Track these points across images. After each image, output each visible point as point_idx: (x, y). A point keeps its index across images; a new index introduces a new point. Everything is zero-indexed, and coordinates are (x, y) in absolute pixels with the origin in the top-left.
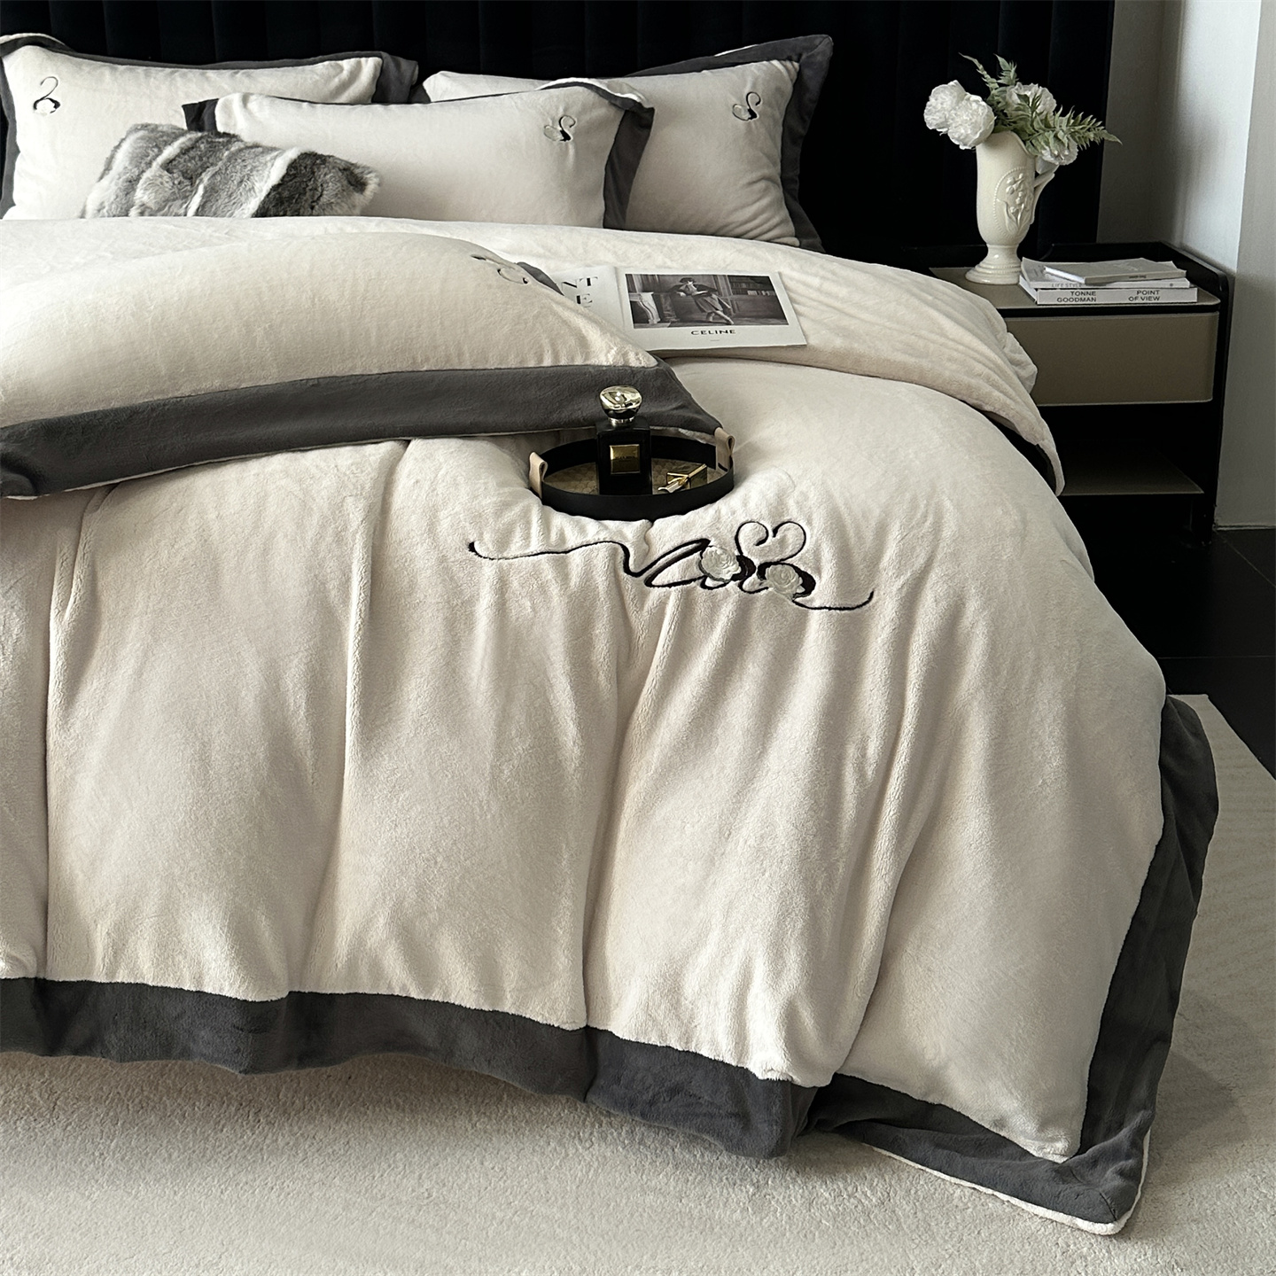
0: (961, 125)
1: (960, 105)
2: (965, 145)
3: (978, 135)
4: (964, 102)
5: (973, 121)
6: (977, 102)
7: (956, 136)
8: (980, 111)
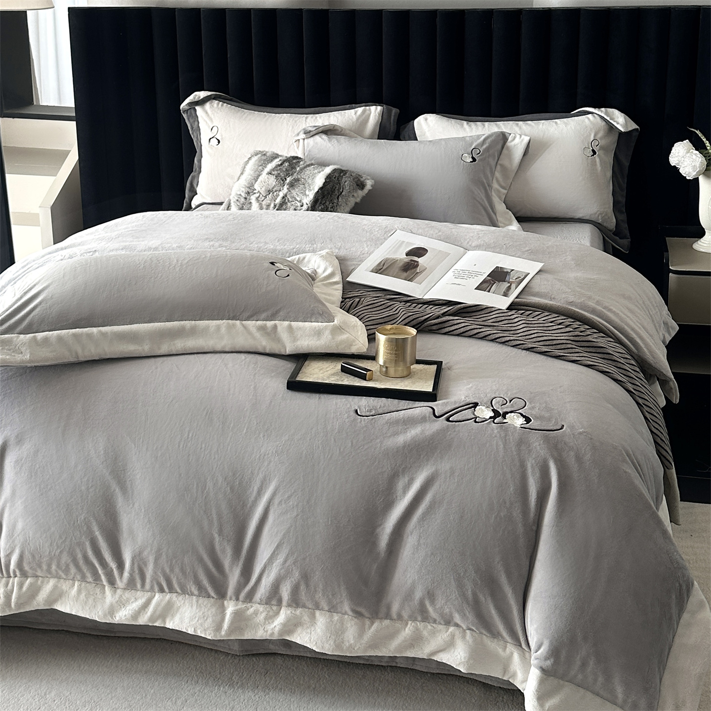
1: (687, 155)
2: (688, 176)
3: (695, 173)
4: (689, 155)
5: (693, 165)
6: (696, 154)
7: (684, 172)
8: (697, 160)
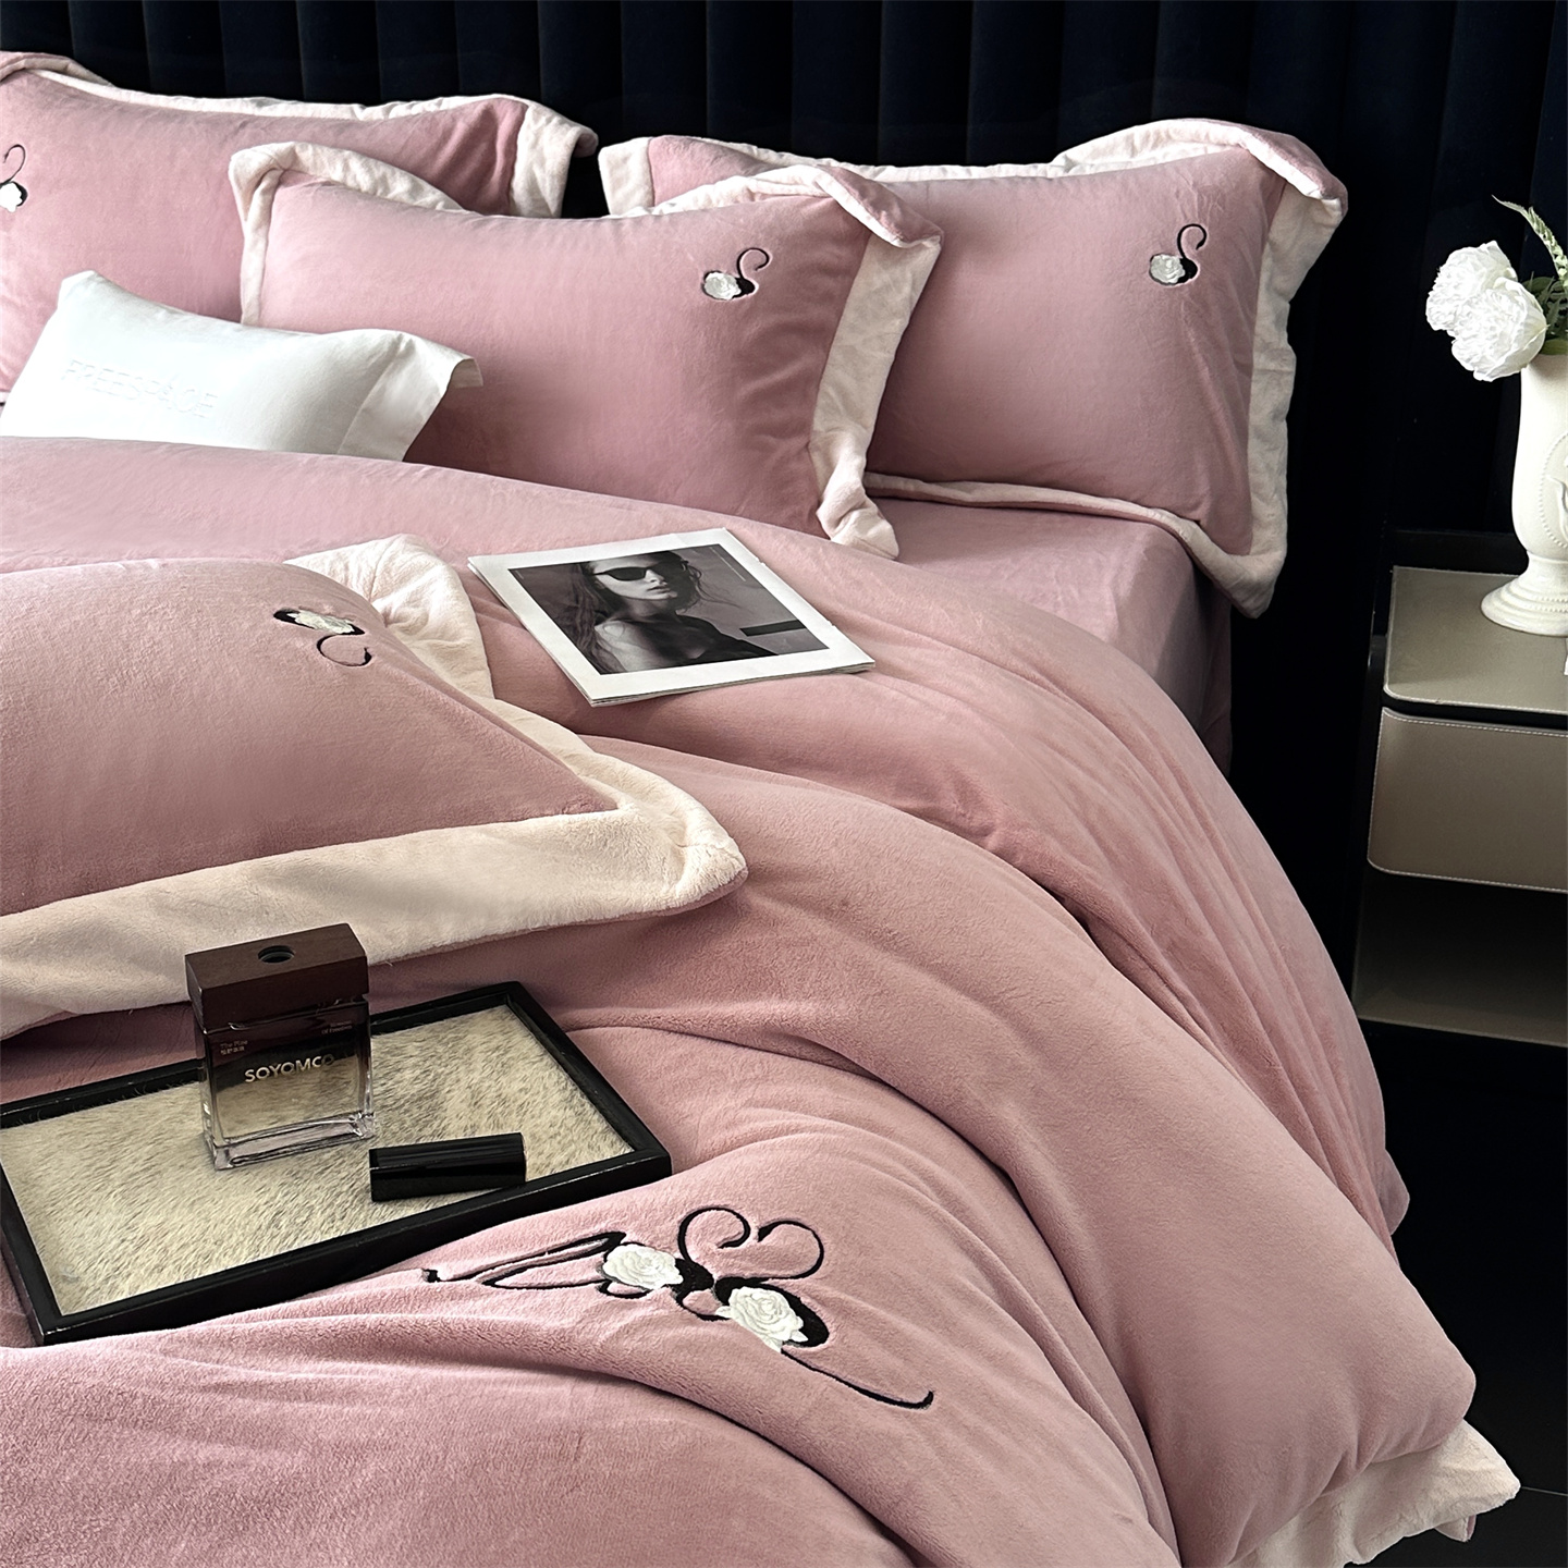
0: (1474, 336)
1: (1482, 296)
2: (1482, 371)
5: (1498, 332)
7: (1467, 357)
8: (1515, 315)
